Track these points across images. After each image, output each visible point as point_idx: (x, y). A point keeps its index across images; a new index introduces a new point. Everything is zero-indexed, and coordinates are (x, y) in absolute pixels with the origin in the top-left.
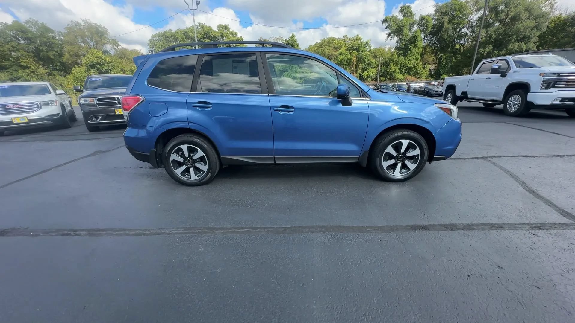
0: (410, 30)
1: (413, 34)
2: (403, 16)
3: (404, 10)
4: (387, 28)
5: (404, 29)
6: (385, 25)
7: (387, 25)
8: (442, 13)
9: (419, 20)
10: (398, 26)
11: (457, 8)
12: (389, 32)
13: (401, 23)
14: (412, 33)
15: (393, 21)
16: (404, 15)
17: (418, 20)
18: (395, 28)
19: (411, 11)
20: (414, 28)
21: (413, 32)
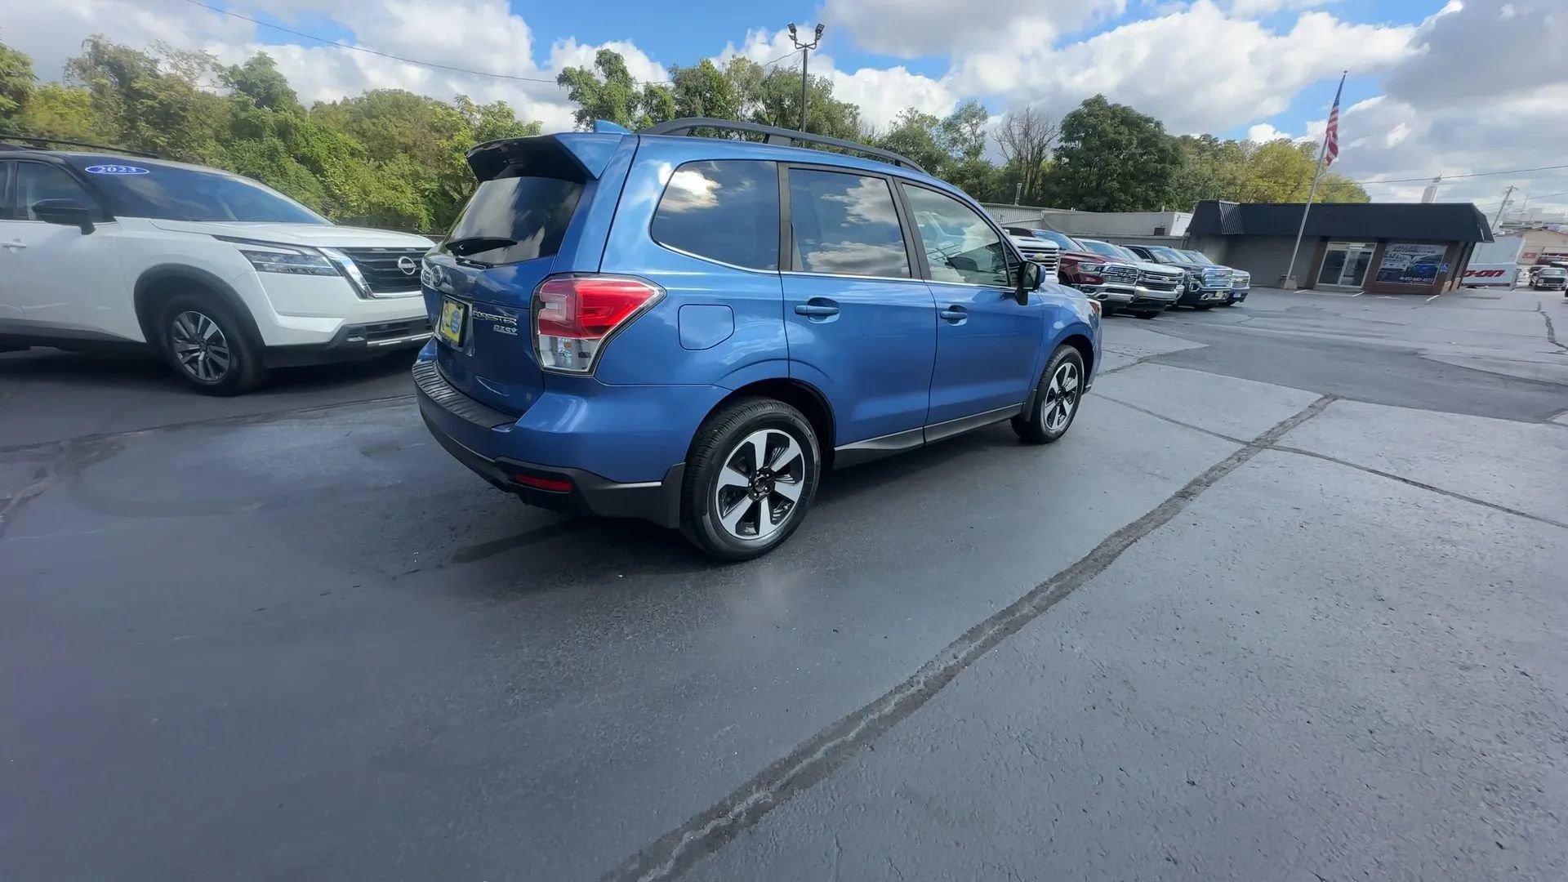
0: (629, 114)
1: (637, 125)
2: (607, 77)
3: (606, 62)
4: (572, 97)
5: (616, 109)
6: (568, 90)
7: (571, 89)
8: (688, 89)
9: (645, 95)
10: (601, 99)
11: (715, 85)
12: (581, 109)
13: (606, 92)
14: (636, 123)
15: (586, 84)
16: (610, 74)
17: (643, 93)
18: (592, 101)
19: (625, 68)
20: (636, 113)
21: (636, 120)
